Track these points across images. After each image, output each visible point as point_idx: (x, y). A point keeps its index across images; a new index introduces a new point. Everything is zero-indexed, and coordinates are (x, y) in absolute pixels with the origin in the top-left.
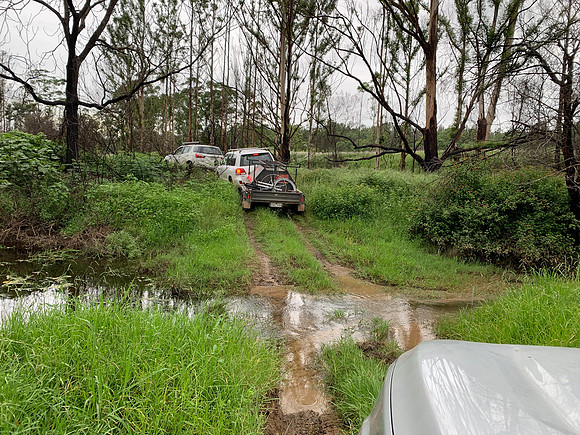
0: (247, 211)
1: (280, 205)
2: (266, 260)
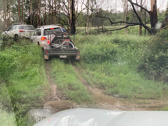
0: (46, 60)
1: (65, 57)
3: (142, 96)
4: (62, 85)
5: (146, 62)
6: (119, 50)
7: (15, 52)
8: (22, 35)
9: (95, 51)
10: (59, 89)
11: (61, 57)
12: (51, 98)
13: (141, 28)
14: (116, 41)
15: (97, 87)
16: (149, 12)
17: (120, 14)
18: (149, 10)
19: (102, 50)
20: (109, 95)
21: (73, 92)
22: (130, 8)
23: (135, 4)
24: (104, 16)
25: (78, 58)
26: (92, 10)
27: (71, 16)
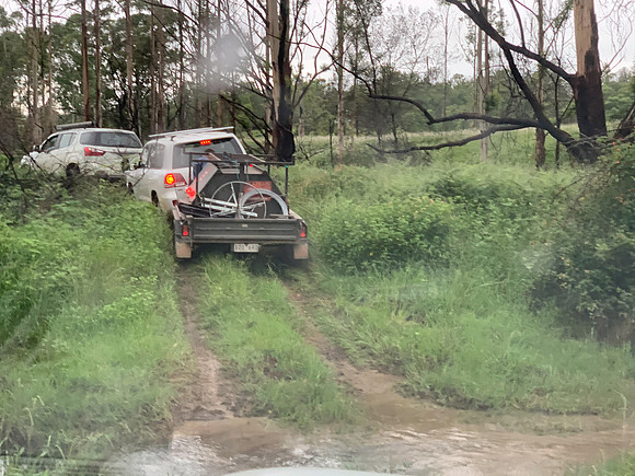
0: (183, 262)
1: (253, 248)
2: (213, 365)
3: (547, 401)
4: (241, 357)
5: (561, 269)
6: (457, 222)
7: (65, 232)
8: (95, 165)
9: (365, 227)
10: (229, 373)
11: (238, 248)
12: (198, 409)
13: (541, 138)
14: (447, 190)
15: (373, 367)
16: (569, 78)
17: (463, 85)
18: (571, 70)
19: (391, 222)
20: (423, 396)
21: (282, 383)
22: (499, 63)
23: (517, 49)
24: (400, 93)
25: (302, 252)
26: (355, 72)
27: (276, 95)
